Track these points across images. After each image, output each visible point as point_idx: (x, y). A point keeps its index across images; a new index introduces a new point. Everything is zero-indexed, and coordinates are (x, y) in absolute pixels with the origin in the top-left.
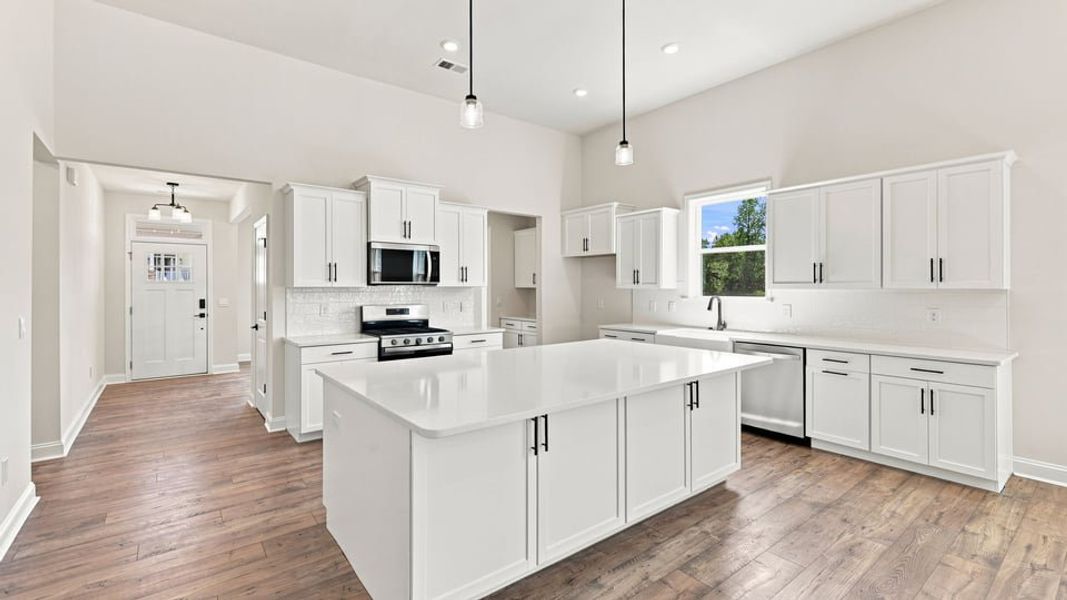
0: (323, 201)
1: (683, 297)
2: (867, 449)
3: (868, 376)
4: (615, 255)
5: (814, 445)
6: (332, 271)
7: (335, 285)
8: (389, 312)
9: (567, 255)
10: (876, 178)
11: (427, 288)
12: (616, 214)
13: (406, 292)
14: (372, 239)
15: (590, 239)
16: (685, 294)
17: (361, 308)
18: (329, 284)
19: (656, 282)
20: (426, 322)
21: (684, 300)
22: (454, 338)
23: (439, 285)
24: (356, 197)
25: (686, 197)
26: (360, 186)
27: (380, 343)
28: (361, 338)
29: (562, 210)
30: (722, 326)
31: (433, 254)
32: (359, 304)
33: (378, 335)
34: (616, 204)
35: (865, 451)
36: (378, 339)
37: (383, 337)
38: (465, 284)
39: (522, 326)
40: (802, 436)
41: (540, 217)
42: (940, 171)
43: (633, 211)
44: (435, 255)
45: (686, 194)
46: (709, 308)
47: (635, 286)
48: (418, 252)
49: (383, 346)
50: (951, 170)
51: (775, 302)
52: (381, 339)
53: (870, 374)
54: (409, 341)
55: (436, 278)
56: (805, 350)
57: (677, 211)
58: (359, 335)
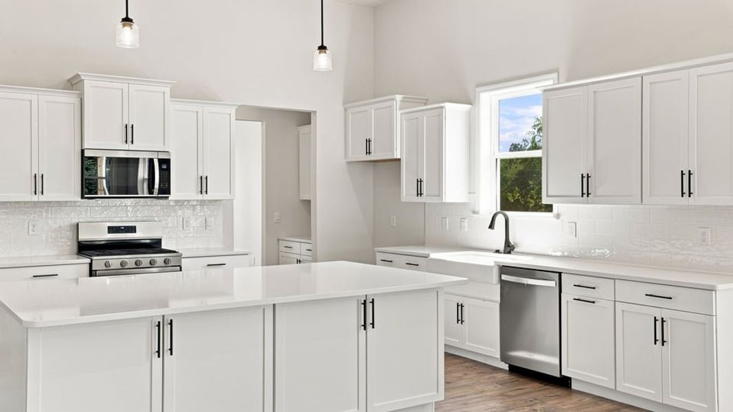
0: (29, 103)
1: (474, 212)
2: (613, 388)
3: (613, 303)
4: (399, 160)
5: (574, 386)
6: (38, 183)
7: (42, 198)
8: (112, 230)
9: (349, 160)
10: (638, 75)
11: (155, 201)
12: (400, 109)
13: (135, 206)
14: (85, 146)
15: (373, 139)
16: (476, 210)
17: (78, 225)
18: (35, 198)
19: (439, 194)
20: (158, 242)
21: (475, 215)
22: (183, 260)
23: (172, 197)
24: (67, 99)
25: (478, 89)
26: (74, 84)
27: (91, 265)
28: (78, 259)
29: (344, 103)
30: (509, 248)
31: (161, 161)
32: (75, 221)
33: (90, 256)
34: (399, 97)
35: (611, 389)
36: (89, 261)
37: (95, 258)
38: (205, 197)
39: (299, 248)
40: (559, 376)
41: (315, 112)
42: (691, 70)
43: (425, 104)
44: (165, 163)
45: (478, 85)
46: (491, 226)
47: (419, 199)
48: (144, 159)
49: (93, 269)
50: (701, 70)
51: (561, 218)
52: (92, 260)
53: (615, 301)
54: (126, 263)
55: (165, 190)
56: (560, 274)
57: (471, 106)
58: (76, 256)
